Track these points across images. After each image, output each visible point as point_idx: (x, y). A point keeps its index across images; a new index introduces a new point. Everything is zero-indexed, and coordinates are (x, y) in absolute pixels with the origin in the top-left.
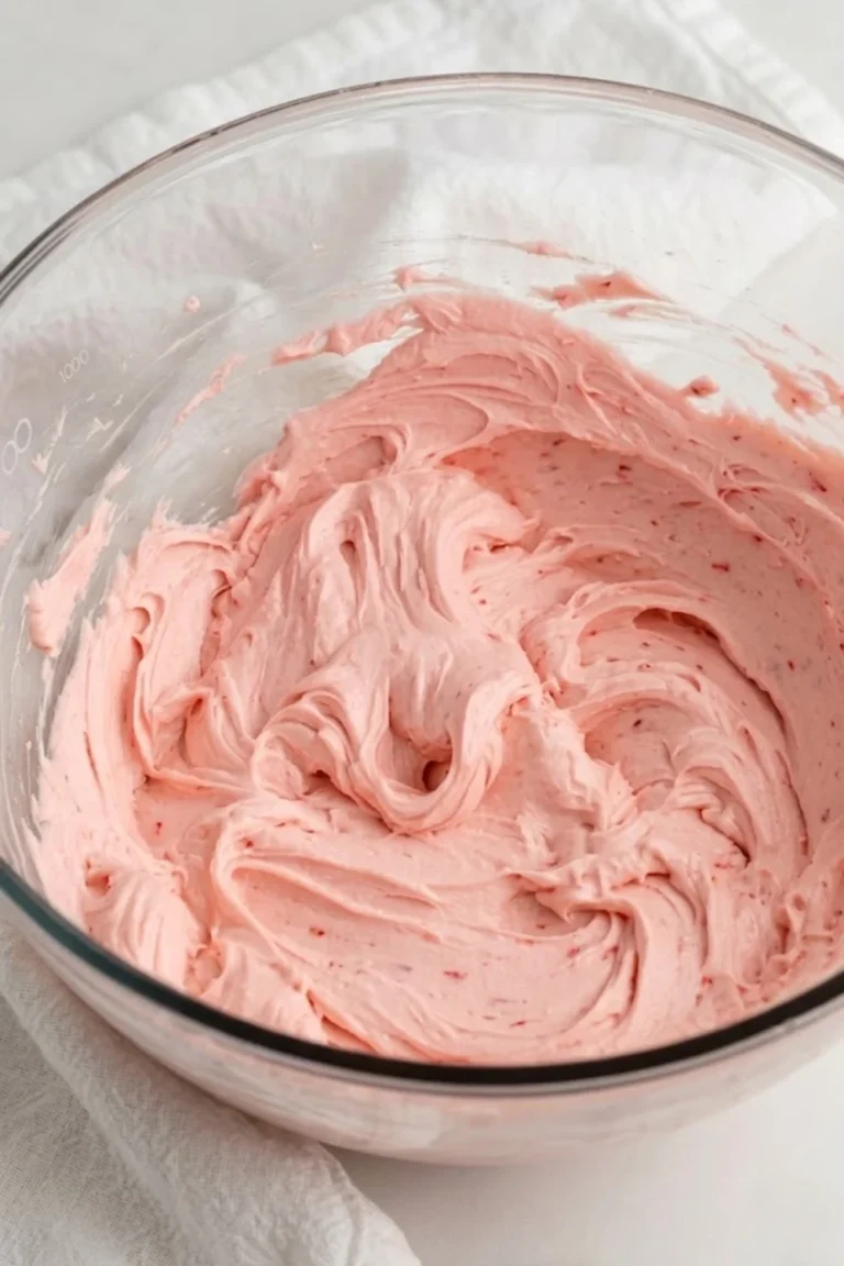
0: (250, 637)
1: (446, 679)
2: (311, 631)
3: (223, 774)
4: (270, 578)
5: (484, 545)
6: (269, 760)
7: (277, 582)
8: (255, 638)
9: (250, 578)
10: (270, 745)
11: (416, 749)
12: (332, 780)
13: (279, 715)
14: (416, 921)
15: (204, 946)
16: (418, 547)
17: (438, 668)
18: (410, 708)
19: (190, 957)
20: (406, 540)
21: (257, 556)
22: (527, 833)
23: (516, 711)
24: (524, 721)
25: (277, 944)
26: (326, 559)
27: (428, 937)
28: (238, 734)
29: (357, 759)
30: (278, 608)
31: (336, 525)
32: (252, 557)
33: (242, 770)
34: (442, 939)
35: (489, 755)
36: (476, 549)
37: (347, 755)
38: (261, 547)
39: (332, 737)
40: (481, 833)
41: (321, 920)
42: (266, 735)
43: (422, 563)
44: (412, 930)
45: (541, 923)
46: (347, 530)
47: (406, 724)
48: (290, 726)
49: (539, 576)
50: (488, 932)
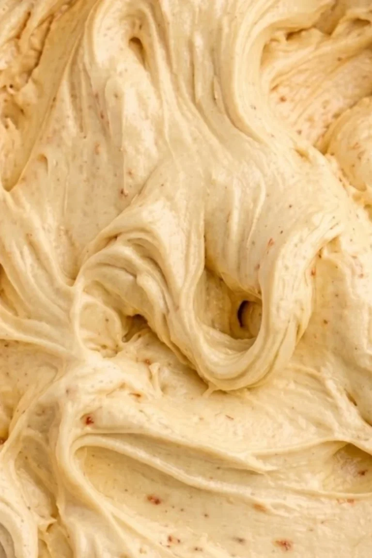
0: (44, 159)
1: (258, 219)
2: (117, 154)
3: (45, 327)
4: (56, 85)
5: (281, 35)
6: (87, 307)
7: (65, 90)
8: (52, 162)
9: (35, 82)
10: (87, 291)
11: (230, 292)
12: (149, 324)
13: (94, 259)
14: (246, 491)
15: (53, 520)
16: (213, 51)
17: (252, 206)
18: (224, 249)
19: (40, 532)
20: (199, 42)
21: (40, 53)
22: (331, 385)
23: (326, 254)
24: (334, 267)
25: (115, 517)
26: (120, 67)
27: (259, 508)
28: (51, 279)
29: (177, 308)
30: (71, 124)
31: (121, 19)
32: (33, 54)
33: (63, 324)
34: (268, 507)
35: (298, 313)
36: (273, 40)
37: (166, 303)
38: (43, 44)
39: (151, 284)
40: (292, 386)
41: (158, 490)
42: (81, 283)
43: (218, 71)
44: (240, 500)
45: (362, 469)
46: (133, 25)
47: (221, 268)
48: (106, 270)
49: (337, 63)
50: (313, 495)
